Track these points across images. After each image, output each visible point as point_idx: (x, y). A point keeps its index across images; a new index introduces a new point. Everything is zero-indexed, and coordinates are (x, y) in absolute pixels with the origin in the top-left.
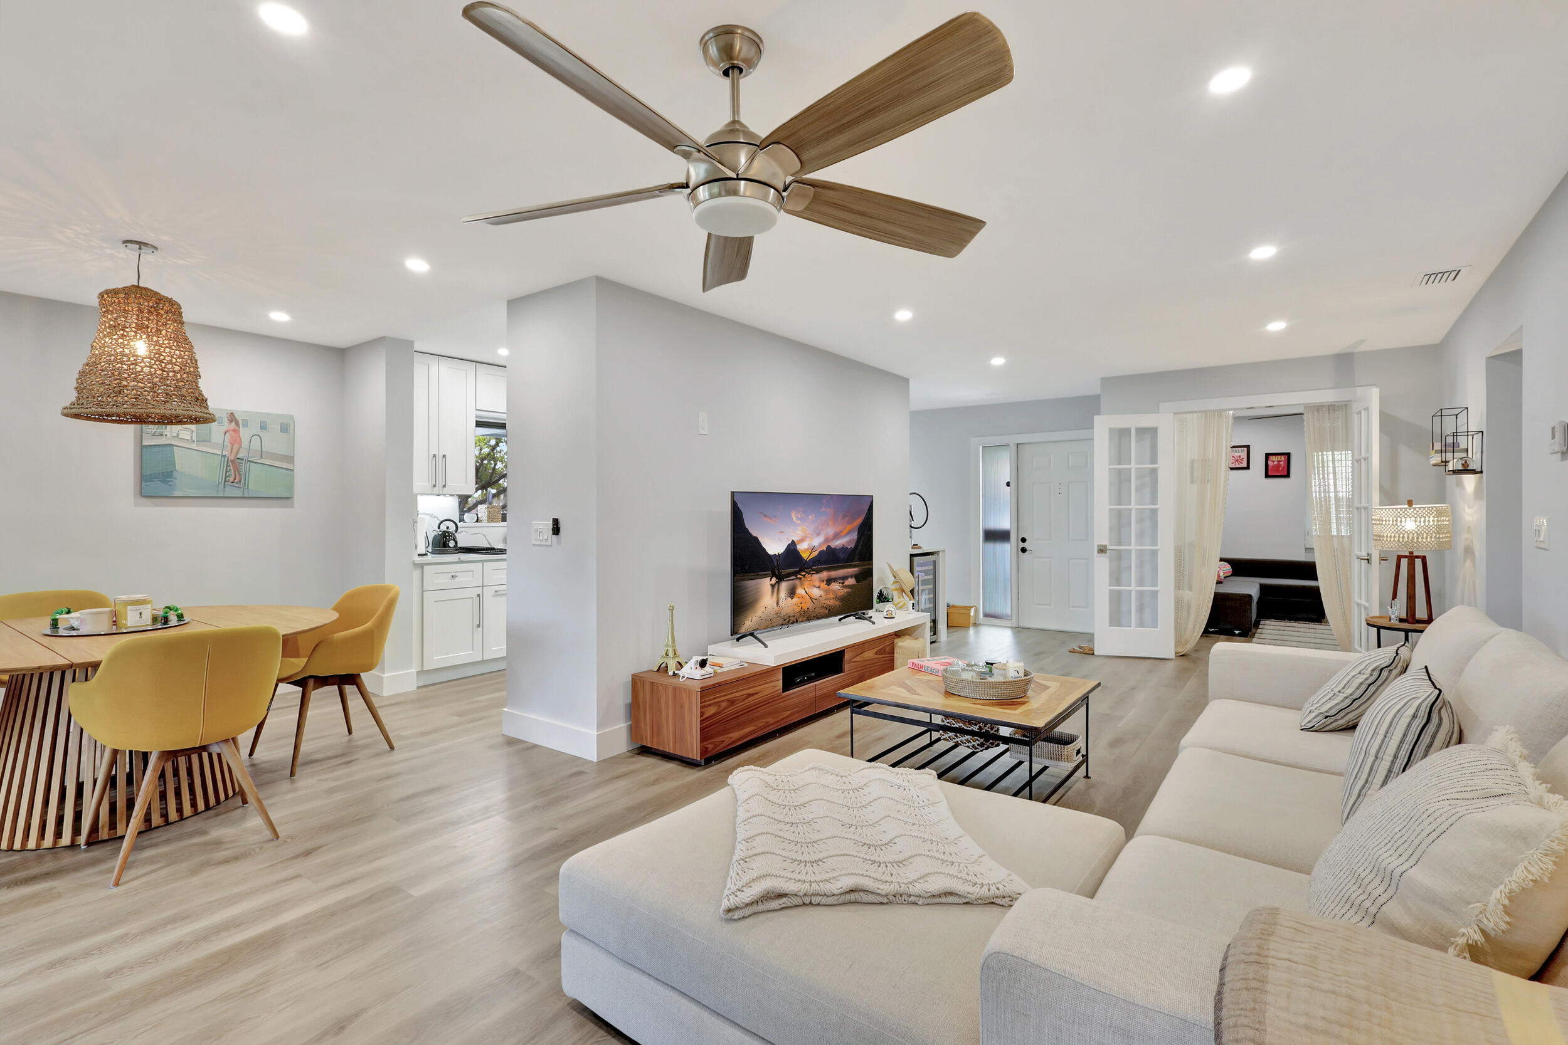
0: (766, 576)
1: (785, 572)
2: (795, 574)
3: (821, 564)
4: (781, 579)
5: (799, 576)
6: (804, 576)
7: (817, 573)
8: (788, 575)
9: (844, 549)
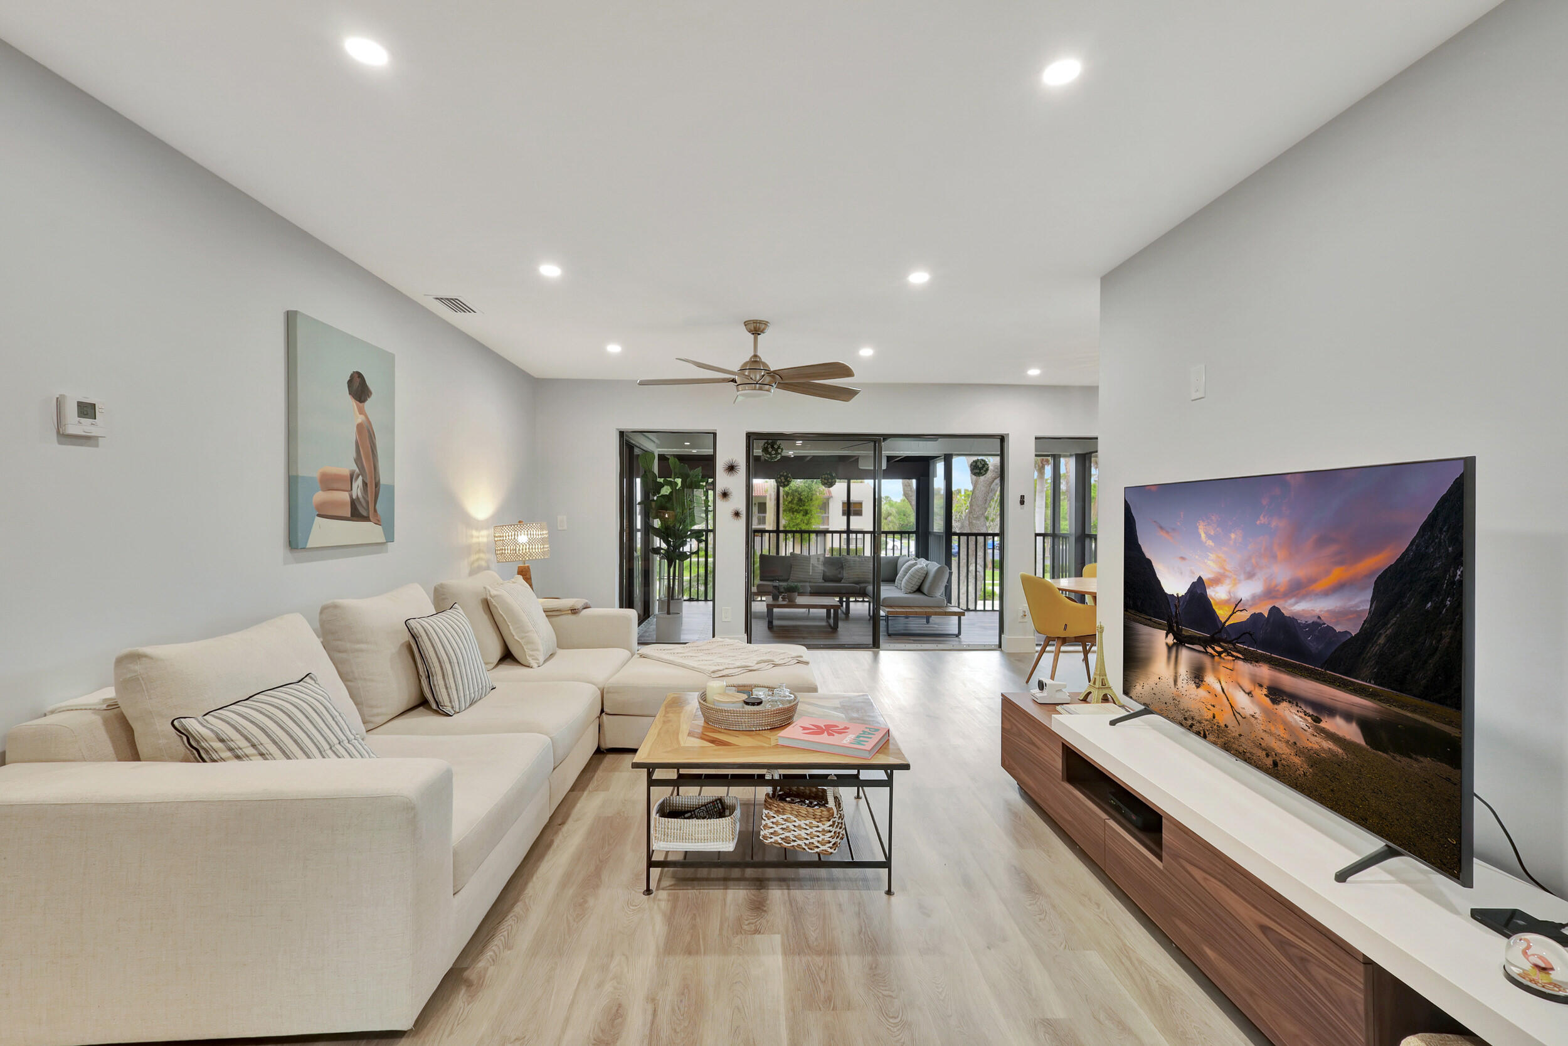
0: (1159, 626)
1: (1188, 631)
2: (1205, 643)
3: (1254, 643)
4: (1181, 641)
5: (1210, 650)
6: (1220, 654)
7: (1245, 660)
8: (1192, 640)
9: (1318, 628)
